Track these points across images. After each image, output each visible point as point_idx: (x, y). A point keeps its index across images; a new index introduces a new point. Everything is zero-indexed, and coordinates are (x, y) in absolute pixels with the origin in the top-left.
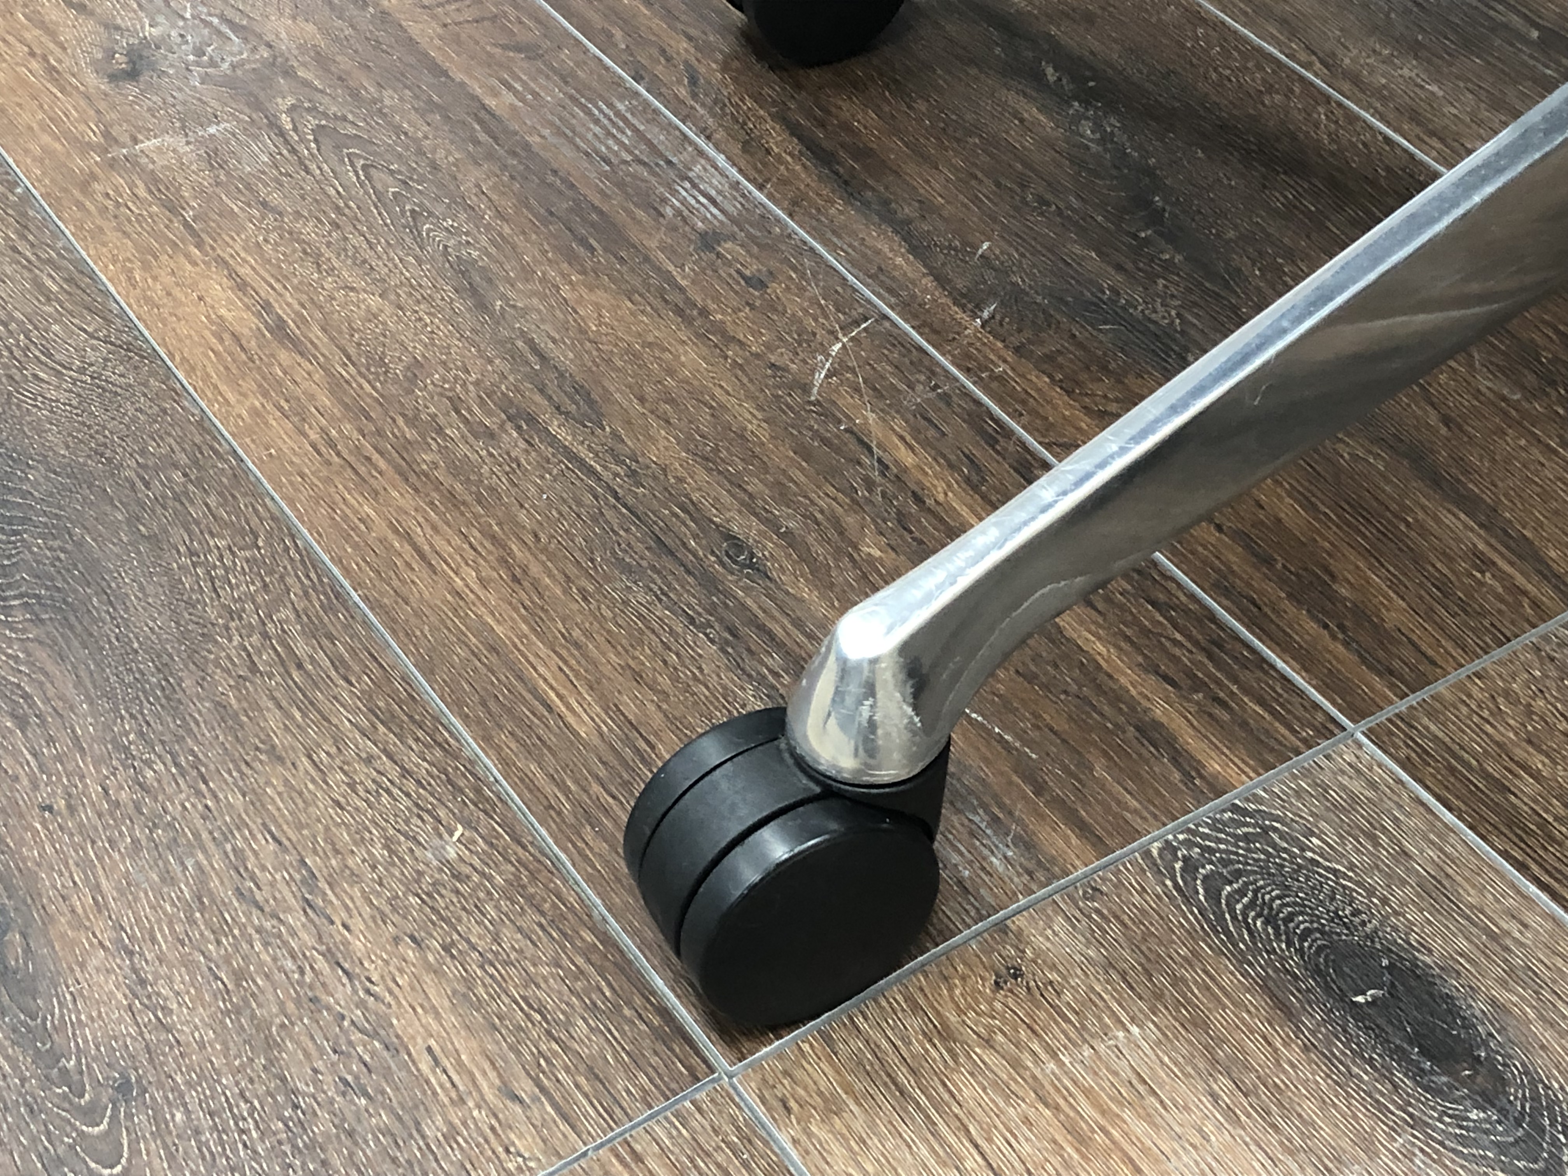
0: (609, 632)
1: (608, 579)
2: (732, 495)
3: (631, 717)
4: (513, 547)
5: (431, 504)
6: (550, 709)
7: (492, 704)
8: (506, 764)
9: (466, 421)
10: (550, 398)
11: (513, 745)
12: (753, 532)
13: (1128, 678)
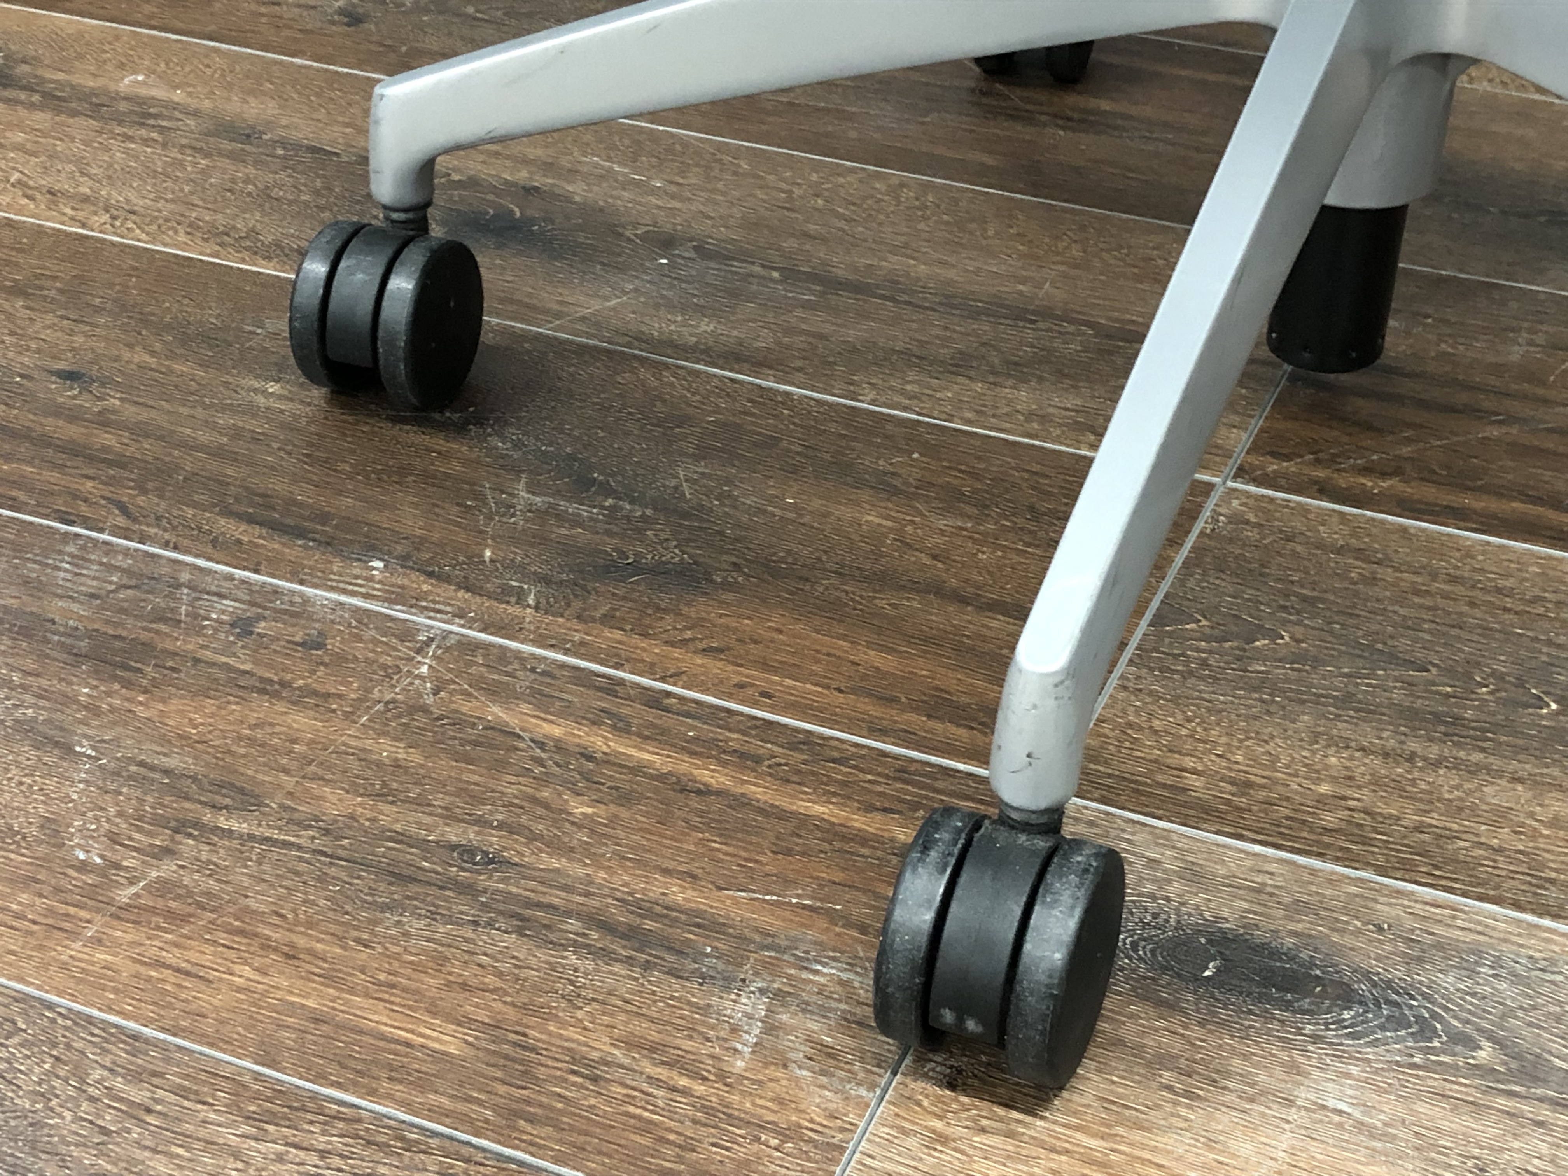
0: (411, 963)
1: (375, 922)
2: (430, 814)
3: (487, 1021)
4: (266, 932)
5: (158, 928)
6: (408, 1044)
7: (352, 1064)
8: (407, 1106)
9: (136, 849)
10: (201, 802)
11: (400, 1087)
12: (471, 836)
13: (859, 822)
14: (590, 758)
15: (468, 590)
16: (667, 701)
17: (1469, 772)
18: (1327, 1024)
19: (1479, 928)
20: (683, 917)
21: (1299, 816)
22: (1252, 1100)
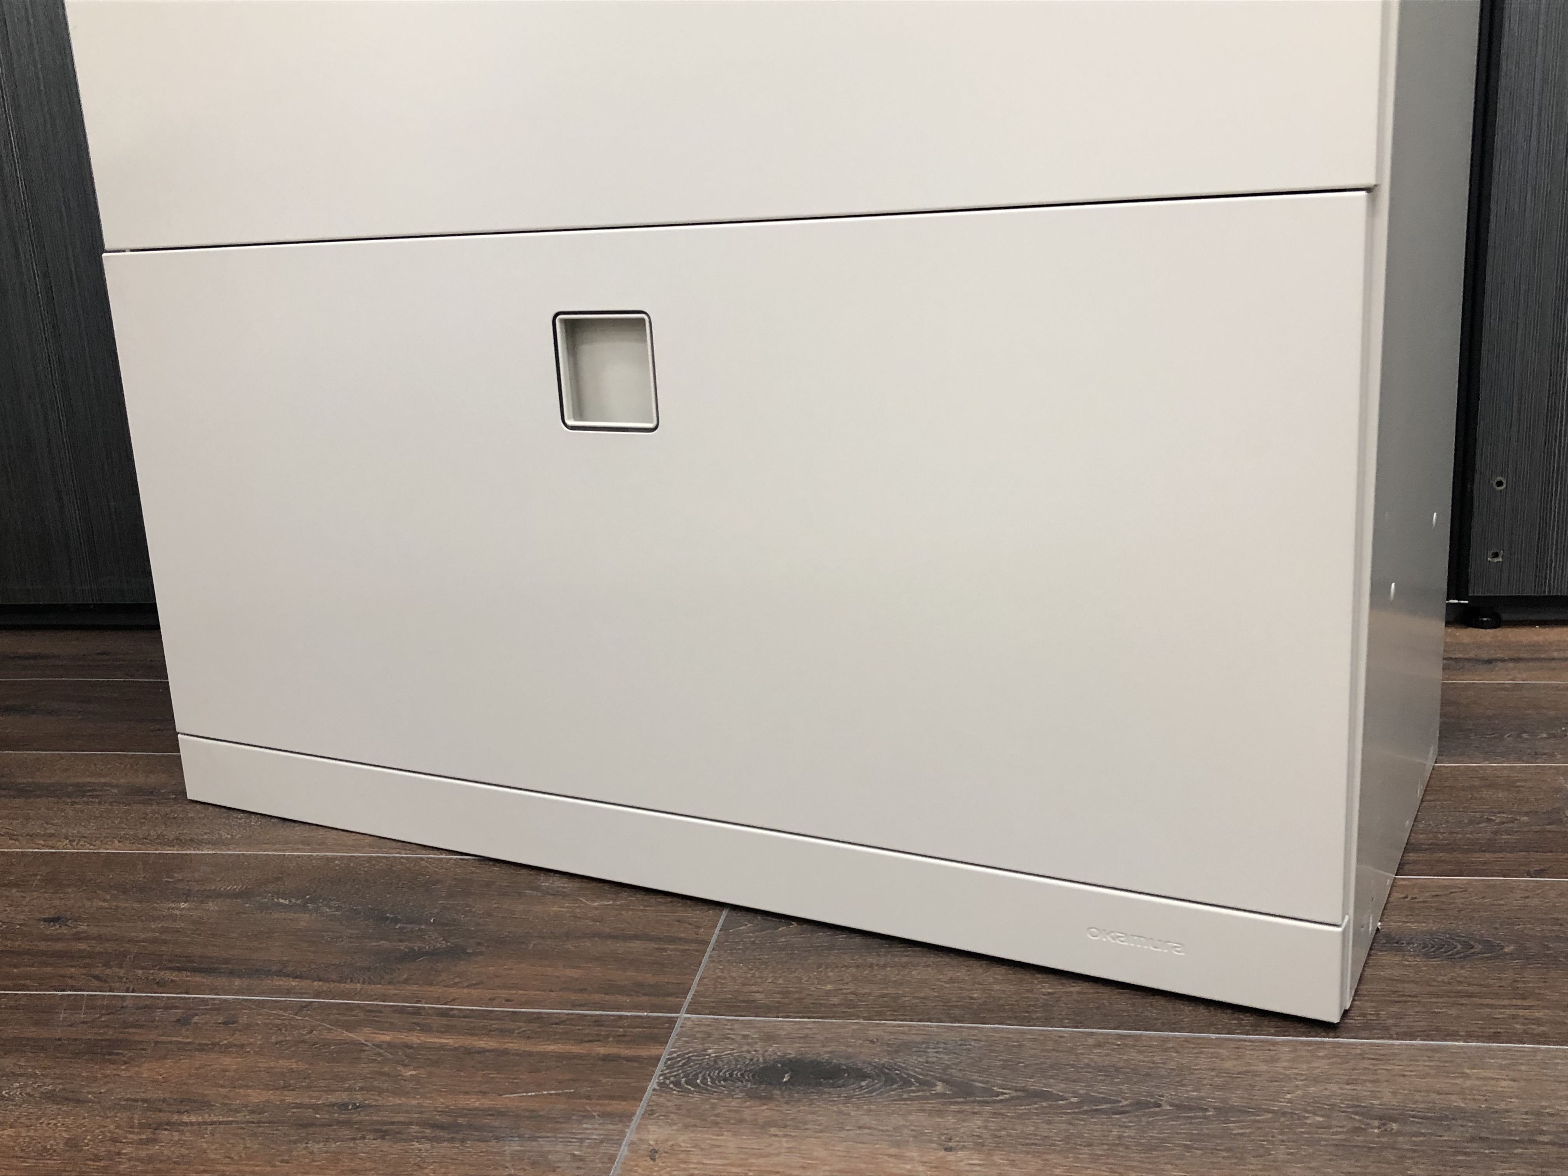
1: (291, 1150)
2: (317, 1091)
9: (130, 1143)
10: (170, 1112)
12: (344, 1097)
13: (576, 1049)
14: (411, 1047)
15: (320, 980)
16: (452, 1013)
17: (904, 967)
18: (854, 1090)
19: (923, 1033)
20: (481, 1112)
21: (818, 1002)
22: (821, 1132)
